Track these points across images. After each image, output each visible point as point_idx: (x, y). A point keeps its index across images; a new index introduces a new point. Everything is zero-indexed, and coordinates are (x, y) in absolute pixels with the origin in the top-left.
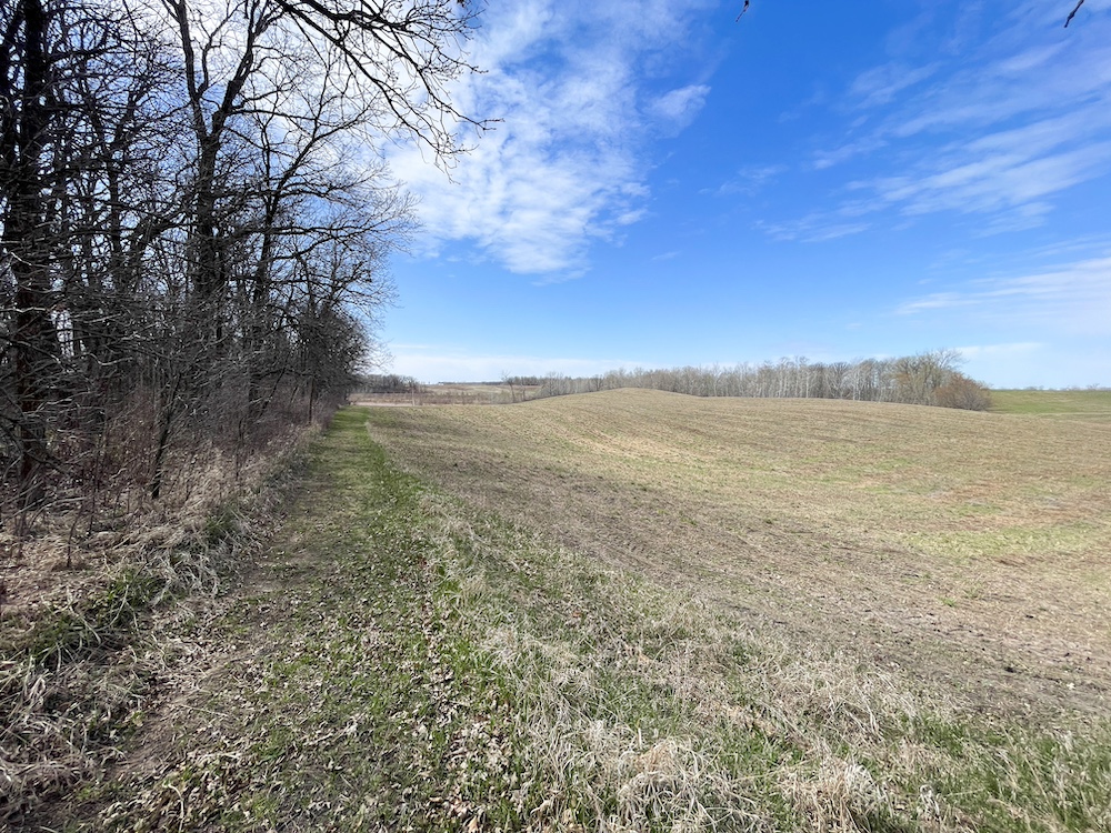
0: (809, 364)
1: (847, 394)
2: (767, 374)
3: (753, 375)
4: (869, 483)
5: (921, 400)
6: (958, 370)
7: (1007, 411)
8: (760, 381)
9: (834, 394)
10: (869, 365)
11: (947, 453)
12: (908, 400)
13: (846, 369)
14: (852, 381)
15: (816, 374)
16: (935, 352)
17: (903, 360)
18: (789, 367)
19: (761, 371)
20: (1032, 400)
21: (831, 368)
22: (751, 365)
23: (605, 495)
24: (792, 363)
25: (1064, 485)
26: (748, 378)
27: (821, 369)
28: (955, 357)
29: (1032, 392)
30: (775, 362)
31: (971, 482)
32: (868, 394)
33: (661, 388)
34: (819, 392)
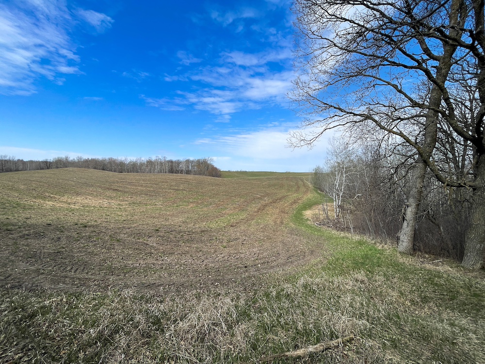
0: (167, 159)
1: (182, 172)
2: (150, 163)
3: (144, 163)
4: (192, 205)
5: (204, 174)
6: (213, 164)
7: (225, 177)
8: (147, 166)
9: (177, 172)
10: (188, 161)
11: (213, 192)
12: (200, 174)
13: (181, 162)
14: (183, 167)
15: (170, 164)
16: (207, 158)
17: (198, 160)
18: (159, 160)
19: (148, 162)
20: (229, 174)
21: (175, 162)
22: (143, 159)
23: (52, 236)
24: (160, 159)
25: (239, 199)
26: (142, 164)
27: (171, 162)
28: (212, 160)
29: (229, 172)
30: (153, 158)
31: (219, 201)
32: (188, 172)
33: (95, 168)
34: (172, 171)
